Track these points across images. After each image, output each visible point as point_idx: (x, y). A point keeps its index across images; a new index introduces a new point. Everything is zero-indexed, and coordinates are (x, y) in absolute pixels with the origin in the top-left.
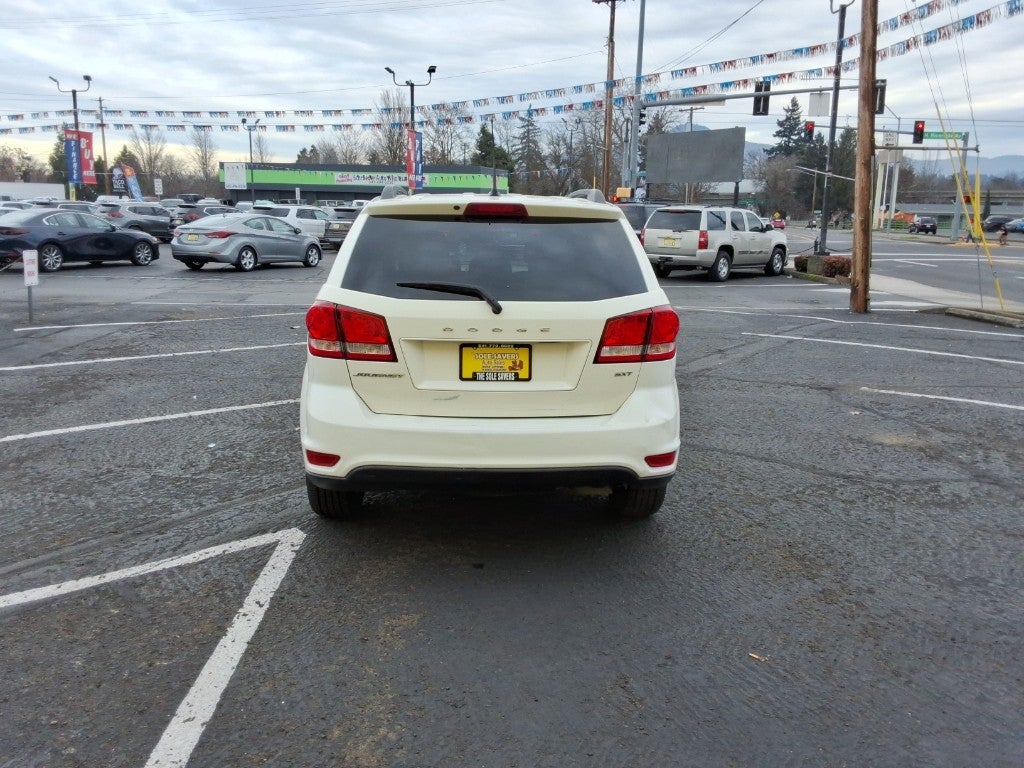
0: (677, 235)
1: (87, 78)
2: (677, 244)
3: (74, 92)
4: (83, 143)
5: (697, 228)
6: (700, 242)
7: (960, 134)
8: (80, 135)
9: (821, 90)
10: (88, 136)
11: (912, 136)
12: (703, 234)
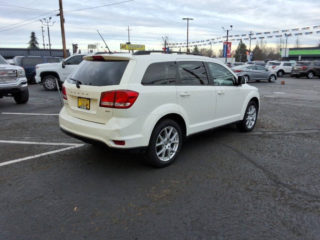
1: (231, 26)
3: (228, 31)
4: (229, 45)
8: (227, 43)
10: (230, 43)
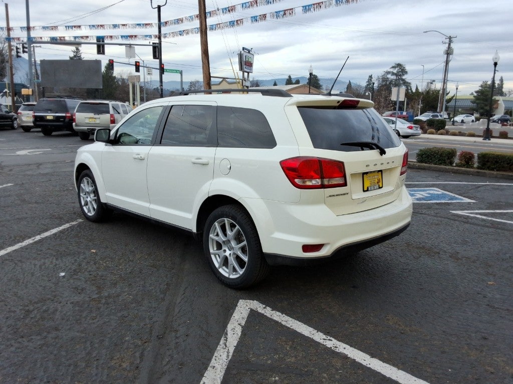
0: (97, 116)
2: (98, 121)
5: (108, 112)
6: (111, 120)
7: (179, 71)
9: (130, 45)
11: (159, 71)
12: (112, 116)
